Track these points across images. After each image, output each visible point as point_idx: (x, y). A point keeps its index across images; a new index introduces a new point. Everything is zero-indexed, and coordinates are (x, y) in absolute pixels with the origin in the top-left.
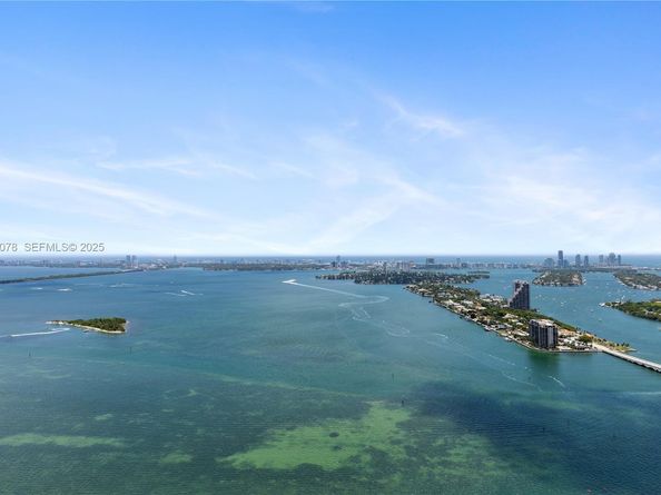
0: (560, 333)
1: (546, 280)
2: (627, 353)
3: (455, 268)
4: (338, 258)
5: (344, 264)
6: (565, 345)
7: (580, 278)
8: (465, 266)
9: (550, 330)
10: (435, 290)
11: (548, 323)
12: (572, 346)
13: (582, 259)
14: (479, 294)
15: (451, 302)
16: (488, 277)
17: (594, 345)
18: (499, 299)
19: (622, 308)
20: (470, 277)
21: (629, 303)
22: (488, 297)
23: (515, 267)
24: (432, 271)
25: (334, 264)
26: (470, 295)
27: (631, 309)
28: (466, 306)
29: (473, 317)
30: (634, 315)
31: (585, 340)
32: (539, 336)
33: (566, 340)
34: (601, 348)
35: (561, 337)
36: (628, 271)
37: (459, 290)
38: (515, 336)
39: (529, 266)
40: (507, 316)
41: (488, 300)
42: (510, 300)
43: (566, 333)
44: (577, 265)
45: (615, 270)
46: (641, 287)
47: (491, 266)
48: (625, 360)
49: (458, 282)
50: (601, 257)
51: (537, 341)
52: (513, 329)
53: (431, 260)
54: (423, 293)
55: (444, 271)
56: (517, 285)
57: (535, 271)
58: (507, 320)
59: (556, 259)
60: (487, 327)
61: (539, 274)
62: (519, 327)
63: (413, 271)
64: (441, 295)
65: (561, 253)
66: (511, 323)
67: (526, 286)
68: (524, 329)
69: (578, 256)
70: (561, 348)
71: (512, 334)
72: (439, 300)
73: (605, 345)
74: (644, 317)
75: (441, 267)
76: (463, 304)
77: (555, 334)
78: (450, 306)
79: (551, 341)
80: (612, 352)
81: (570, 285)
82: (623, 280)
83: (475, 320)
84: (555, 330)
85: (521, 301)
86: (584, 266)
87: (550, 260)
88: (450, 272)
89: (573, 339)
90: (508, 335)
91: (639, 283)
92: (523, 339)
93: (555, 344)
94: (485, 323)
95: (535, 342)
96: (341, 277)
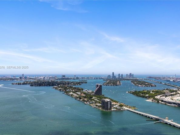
0: (112, 104)
1: (108, 83)
2: (135, 110)
3: (74, 79)
4: (23, 75)
5: (26, 78)
6: (114, 108)
7: (120, 83)
8: (78, 78)
9: (109, 103)
10: (66, 88)
11: (108, 100)
12: (116, 108)
13: (121, 75)
14: (83, 90)
15: (72, 93)
16: (86, 83)
17: (124, 107)
18: (90, 91)
19: (133, 93)
20: (79, 83)
21: (136, 92)
22: (86, 91)
23: (97, 78)
24: (64, 80)
25: (21, 78)
26: (79, 90)
27: (136, 93)
28: (78, 94)
29: (80, 99)
30: (137, 96)
31: (121, 106)
32: (105, 105)
33: (114, 106)
34: (126, 108)
35: (113, 105)
36: (136, 80)
37: (75, 88)
38: (96, 106)
39: (102, 78)
40: (93, 98)
41: (86, 92)
42: (95, 92)
43: (114, 103)
44: (119, 78)
45: (131, 79)
46: (140, 86)
47: (88, 78)
48: (134, 112)
49: (75, 85)
50: (127, 75)
51: (104, 107)
52: (96, 103)
53: (64, 76)
54: (60, 90)
55: (69, 81)
56: (97, 86)
57: (104, 80)
58: (93, 100)
59: (112, 75)
60: (85, 103)
61: (105, 81)
62: (98, 102)
63: (56, 80)
64: (68, 90)
65: (113, 73)
66: (95, 101)
67: (101, 86)
68: (100, 103)
69: (119, 74)
70: (112, 109)
71: (95, 105)
72: (67, 92)
73: (128, 107)
74: (140, 96)
75: (68, 79)
76: (76, 94)
77: (111, 104)
78: (71, 95)
79: (109, 107)
80: (130, 110)
81: (116, 85)
82: (134, 83)
83: (81, 100)
84: (111, 102)
85: (99, 92)
86: (121, 78)
87: (109, 76)
88: (72, 81)
89: (117, 106)
90: (93, 105)
91: (139, 84)
92: (99, 107)
93: (111, 108)
94: (85, 101)
95: (103, 107)
96: (24, 84)
